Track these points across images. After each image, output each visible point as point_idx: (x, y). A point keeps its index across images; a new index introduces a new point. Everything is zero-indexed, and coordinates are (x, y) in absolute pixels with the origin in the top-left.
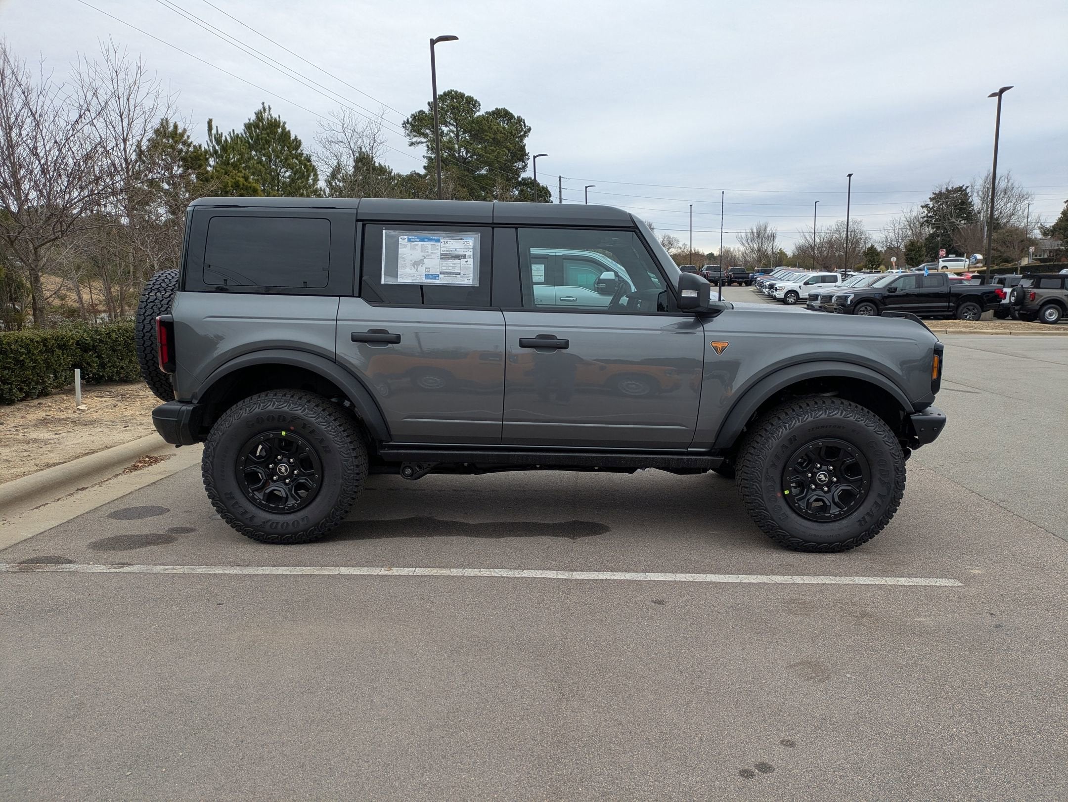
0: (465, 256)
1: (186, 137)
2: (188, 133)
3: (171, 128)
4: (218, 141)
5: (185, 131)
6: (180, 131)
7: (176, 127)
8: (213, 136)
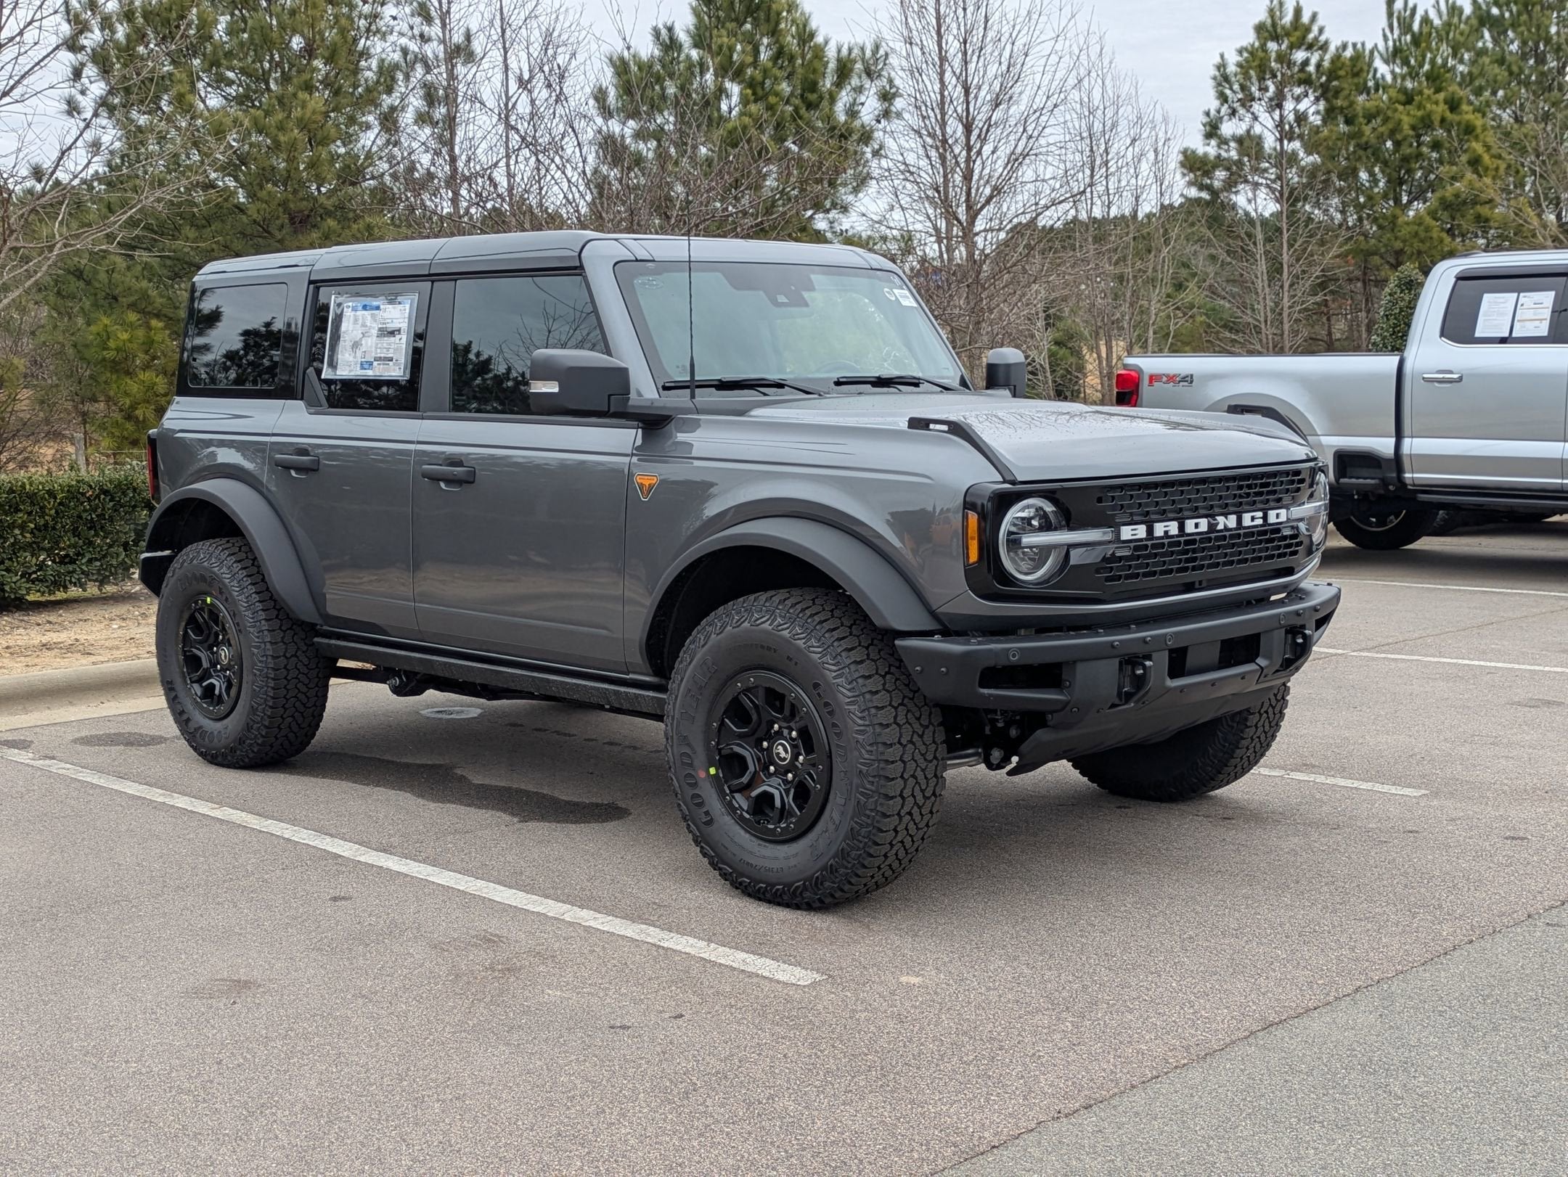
0: (399, 331)
1: (1315, 29)
2: (1320, 21)
3: (1288, 18)
4: (1406, 26)
5: (1314, 17)
6: (1305, 19)
7: (1298, 12)
8: (1395, 15)
